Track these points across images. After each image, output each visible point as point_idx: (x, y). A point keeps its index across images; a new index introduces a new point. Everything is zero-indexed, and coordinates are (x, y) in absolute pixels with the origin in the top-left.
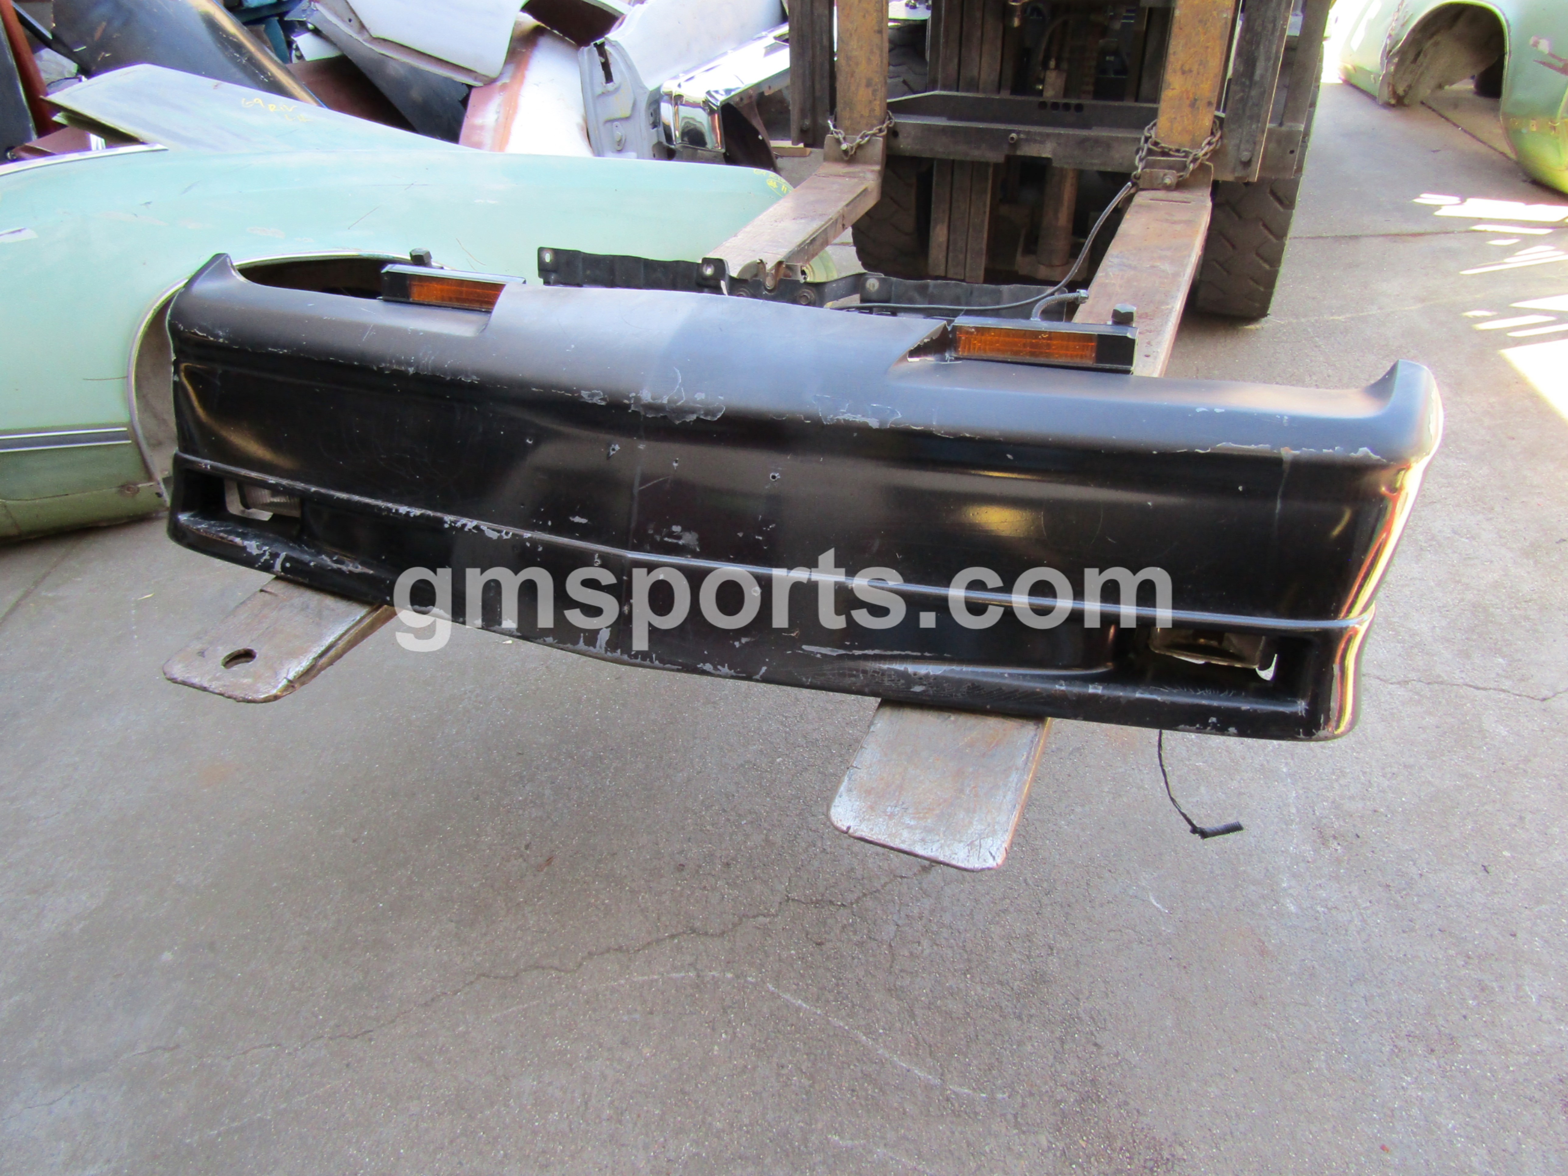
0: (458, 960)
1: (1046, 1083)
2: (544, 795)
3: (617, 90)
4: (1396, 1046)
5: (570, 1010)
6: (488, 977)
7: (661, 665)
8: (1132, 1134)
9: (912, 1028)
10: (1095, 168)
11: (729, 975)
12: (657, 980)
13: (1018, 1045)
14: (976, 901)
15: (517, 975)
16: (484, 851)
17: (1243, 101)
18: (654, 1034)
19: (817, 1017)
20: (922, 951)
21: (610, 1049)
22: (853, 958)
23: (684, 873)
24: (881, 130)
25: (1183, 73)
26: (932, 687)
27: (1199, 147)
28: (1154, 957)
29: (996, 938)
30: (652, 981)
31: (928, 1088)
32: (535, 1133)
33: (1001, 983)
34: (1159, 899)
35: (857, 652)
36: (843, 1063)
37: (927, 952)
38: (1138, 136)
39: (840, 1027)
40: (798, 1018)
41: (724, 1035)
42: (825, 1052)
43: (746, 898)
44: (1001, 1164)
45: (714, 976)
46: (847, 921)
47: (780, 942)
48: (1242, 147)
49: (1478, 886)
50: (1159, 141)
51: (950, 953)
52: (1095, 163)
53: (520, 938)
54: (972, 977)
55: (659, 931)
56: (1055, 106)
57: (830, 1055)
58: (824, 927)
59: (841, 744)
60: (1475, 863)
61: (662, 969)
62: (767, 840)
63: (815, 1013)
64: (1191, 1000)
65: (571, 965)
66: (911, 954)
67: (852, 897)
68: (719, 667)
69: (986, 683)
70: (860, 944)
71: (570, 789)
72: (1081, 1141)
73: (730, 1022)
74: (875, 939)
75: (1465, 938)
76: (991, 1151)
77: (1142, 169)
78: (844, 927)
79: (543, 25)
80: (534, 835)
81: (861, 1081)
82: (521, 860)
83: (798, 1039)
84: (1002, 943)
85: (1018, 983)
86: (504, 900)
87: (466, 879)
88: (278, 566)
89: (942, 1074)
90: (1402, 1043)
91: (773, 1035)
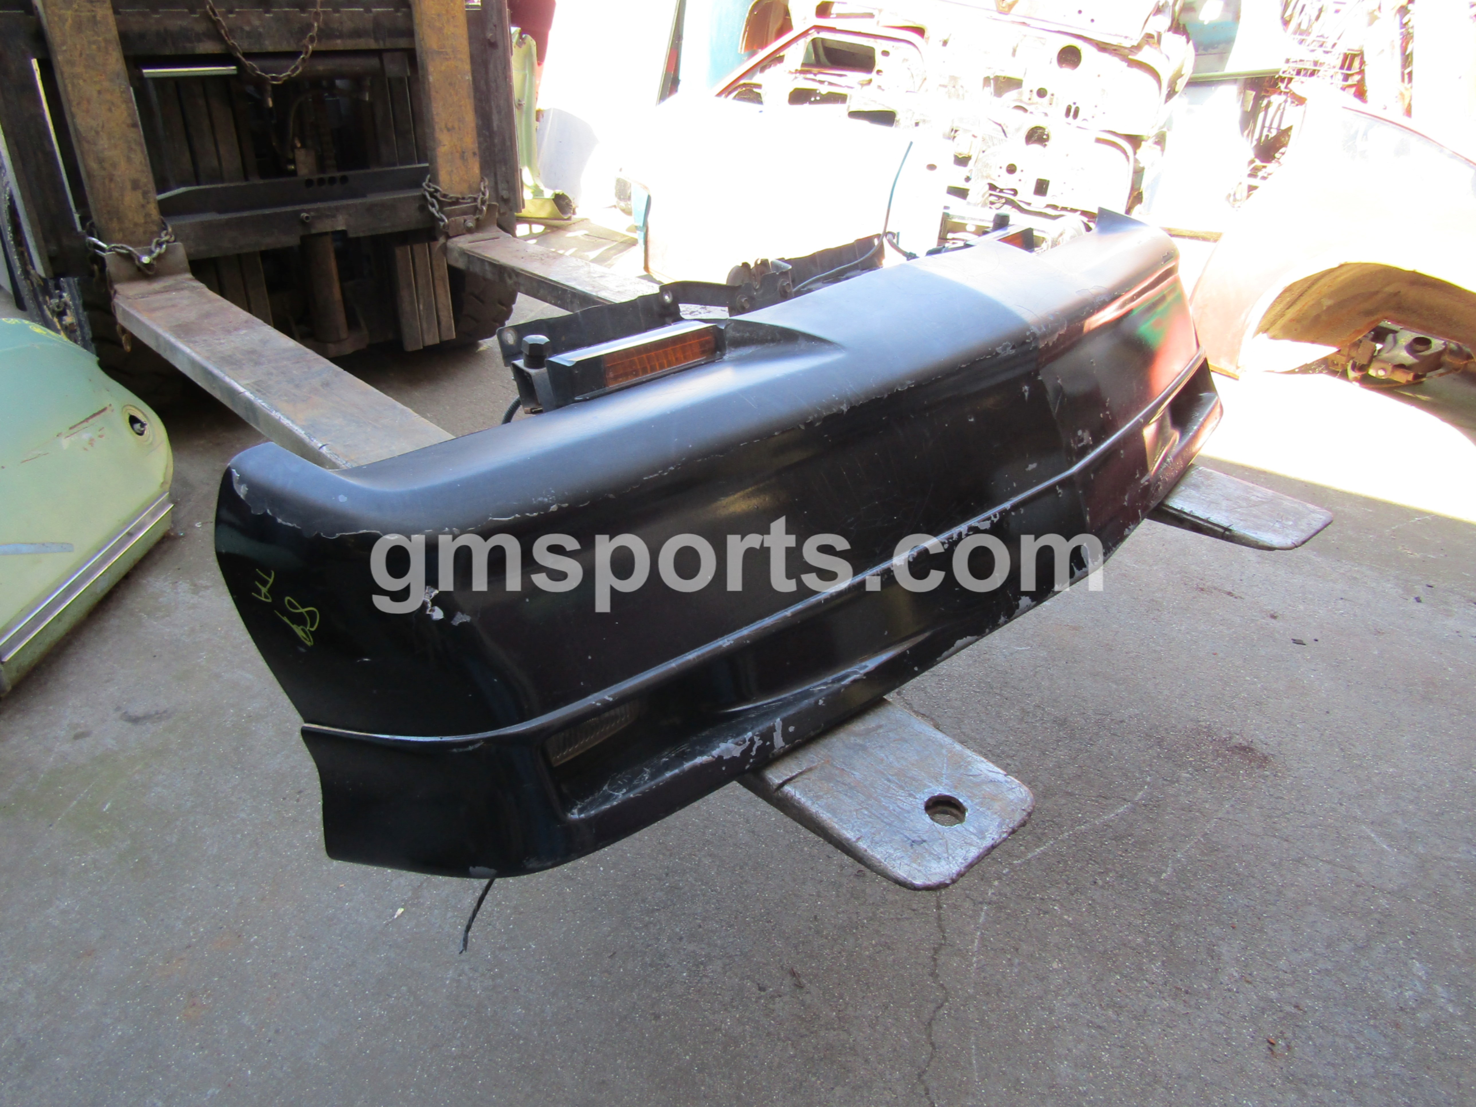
0: (890, 1095)
1: (1144, 756)
2: (694, 952)
4: (1153, 619)
5: (993, 1011)
6: (924, 1072)
8: (1187, 736)
9: (1081, 799)
10: (389, 231)
11: (996, 883)
12: (982, 933)
13: (1112, 755)
14: (982, 721)
15: (932, 1044)
16: (744, 1031)
18: (1040, 954)
19: (1056, 845)
20: (1015, 765)
21: (1046, 992)
24: (169, 236)
25: (449, 130)
28: (1062, 669)
29: (1019, 726)
30: (982, 938)
31: (1133, 811)
32: (1120, 1076)
33: (1058, 741)
34: (1017, 646)
36: (1101, 847)
38: (419, 193)
39: (1069, 836)
40: (1052, 856)
41: (1055, 908)
42: (1089, 853)
44: (1200, 800)
45: (993, 894)
48: (500, 187)
50: (443, 193)
52: (387, 225)
53: (887, 1029)
54: (1048, 751)
56: (321, 181)
57: (1092, 851)
61: (972, 926)
63: (1052, 845)
64: (1100, 670)
65: (940, 994)
71: (700, 926)
72: (1189, 760)
73: (1041, 899)
76: (1189, 801)
77: (446, 218)
80: (748, 977)
81: (1119, 843)
82: (778, 999)
83: (1072, 864)
84: (1025, 725)
85: (1061, 733)
86: (827, 1029)
87: (777, 1059)
88: (779, 742)
89: (1125, 800)
90: (1152, 616)
91: (1064, 877)
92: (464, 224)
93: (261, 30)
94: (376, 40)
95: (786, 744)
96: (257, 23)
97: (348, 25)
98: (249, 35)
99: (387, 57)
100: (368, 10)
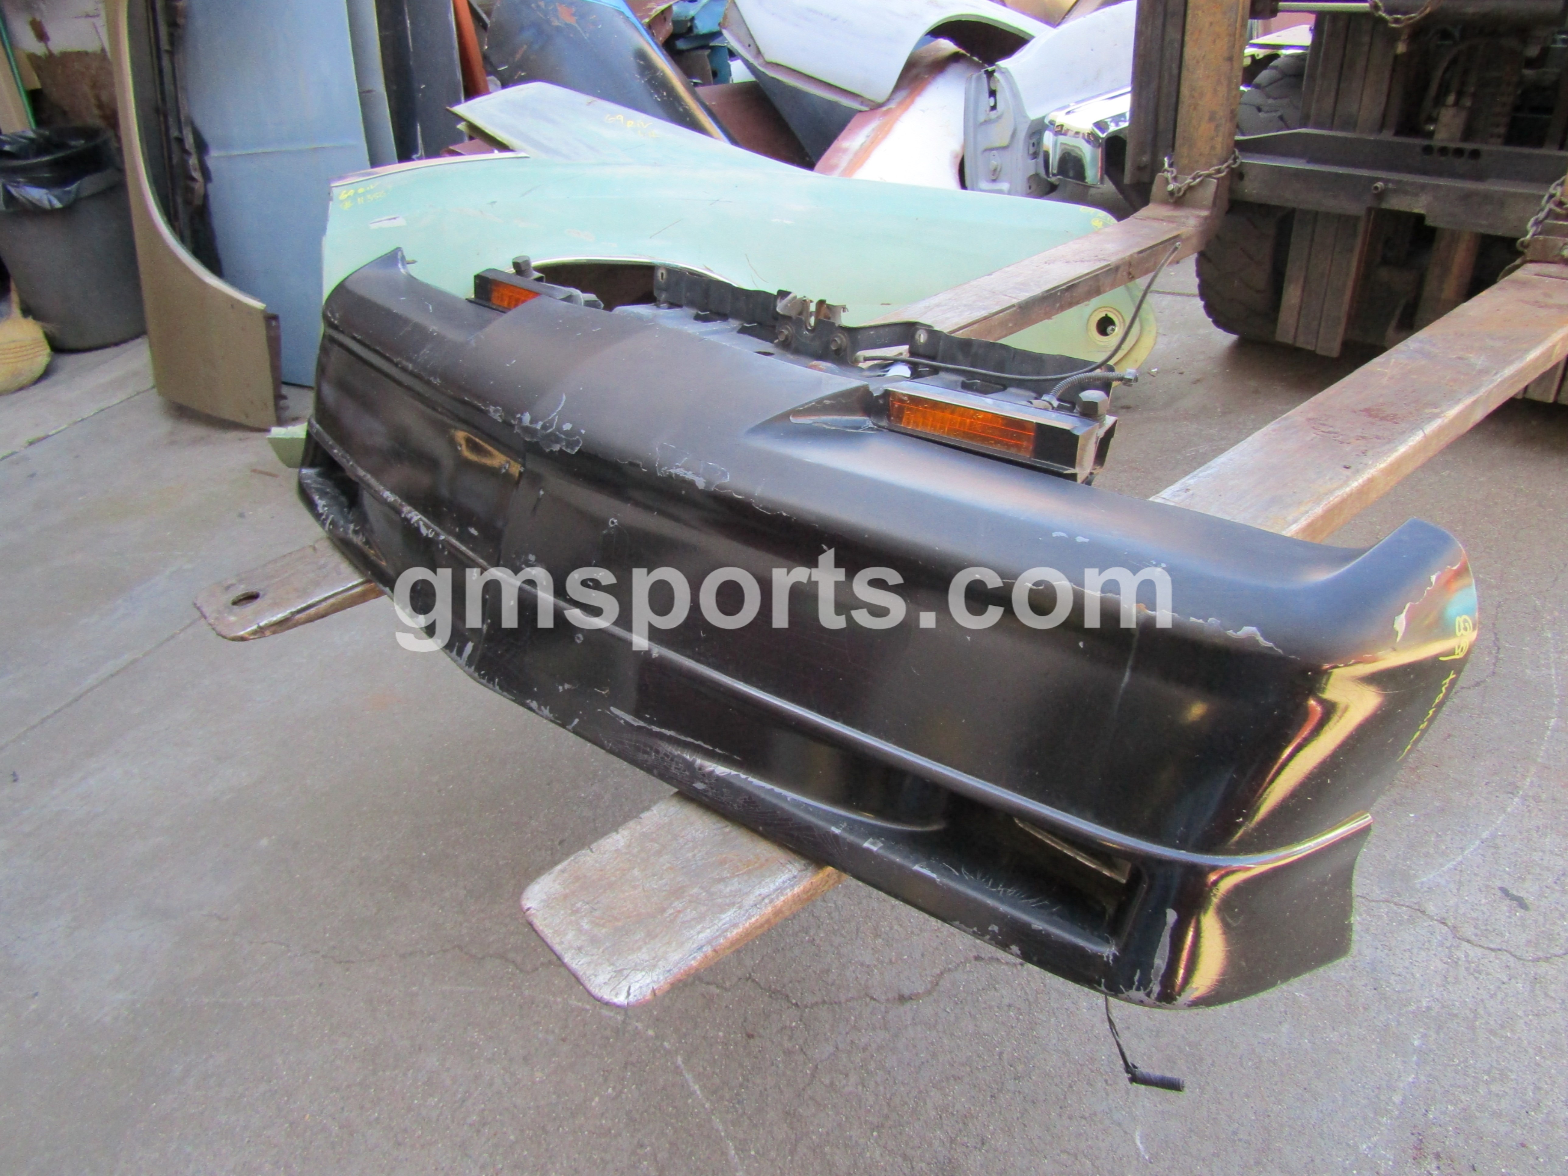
0: (449, 926)
5: (503, 1008)
6: (462, 950)
7: (500, 691)
9: (785, 1164)
11: (651, 1032)
12: (587, 1011)
14: (934, 1055)
16: (526, 834)
18: (554, 1062)
19: (702, 1110)
20: (844, 1087)
21: (511, 1060)
22: (772, 1065)
24: (1219, 171)
26: (712, 788)
29: (930, 1105)
30: (583, 1010)
32: (409, 1109)
33: (905, 1157)
35: (655, 729)
36: (698, 1168)
37: (848, 1089)
38: (1541, 193)
39: (717, 1130)
40: (685, 1102)
41: (610, 1090)
42: (689, 1149)
45: (637, 1027)
46: (791, 1022)
47: (715, 1019)
50: (1564, 199)
51: (871, 1099)
54: (879, 1136)
56: (1443, 151)
57: (691, 1154)
58: (765, 1020)
63: (703, 1106)
65: (528, 966)
66: (832, 1083)
67: (809, 999)
68: (543, 708)
69: (763, 800)
70: (788, 1053)
73: (623, 1079)
74: (804, 1053)
77: (1534, 235)
78: (784, 1028)
79: (962, 51)
80: (573, 833)
82: (549, 852)
83: (672, 1124)
84: (933, 1113)
85: (923, 1165)
88: (328, 524)
91: (652, 1110)
92: (1561, 249)
95: (328, 531)
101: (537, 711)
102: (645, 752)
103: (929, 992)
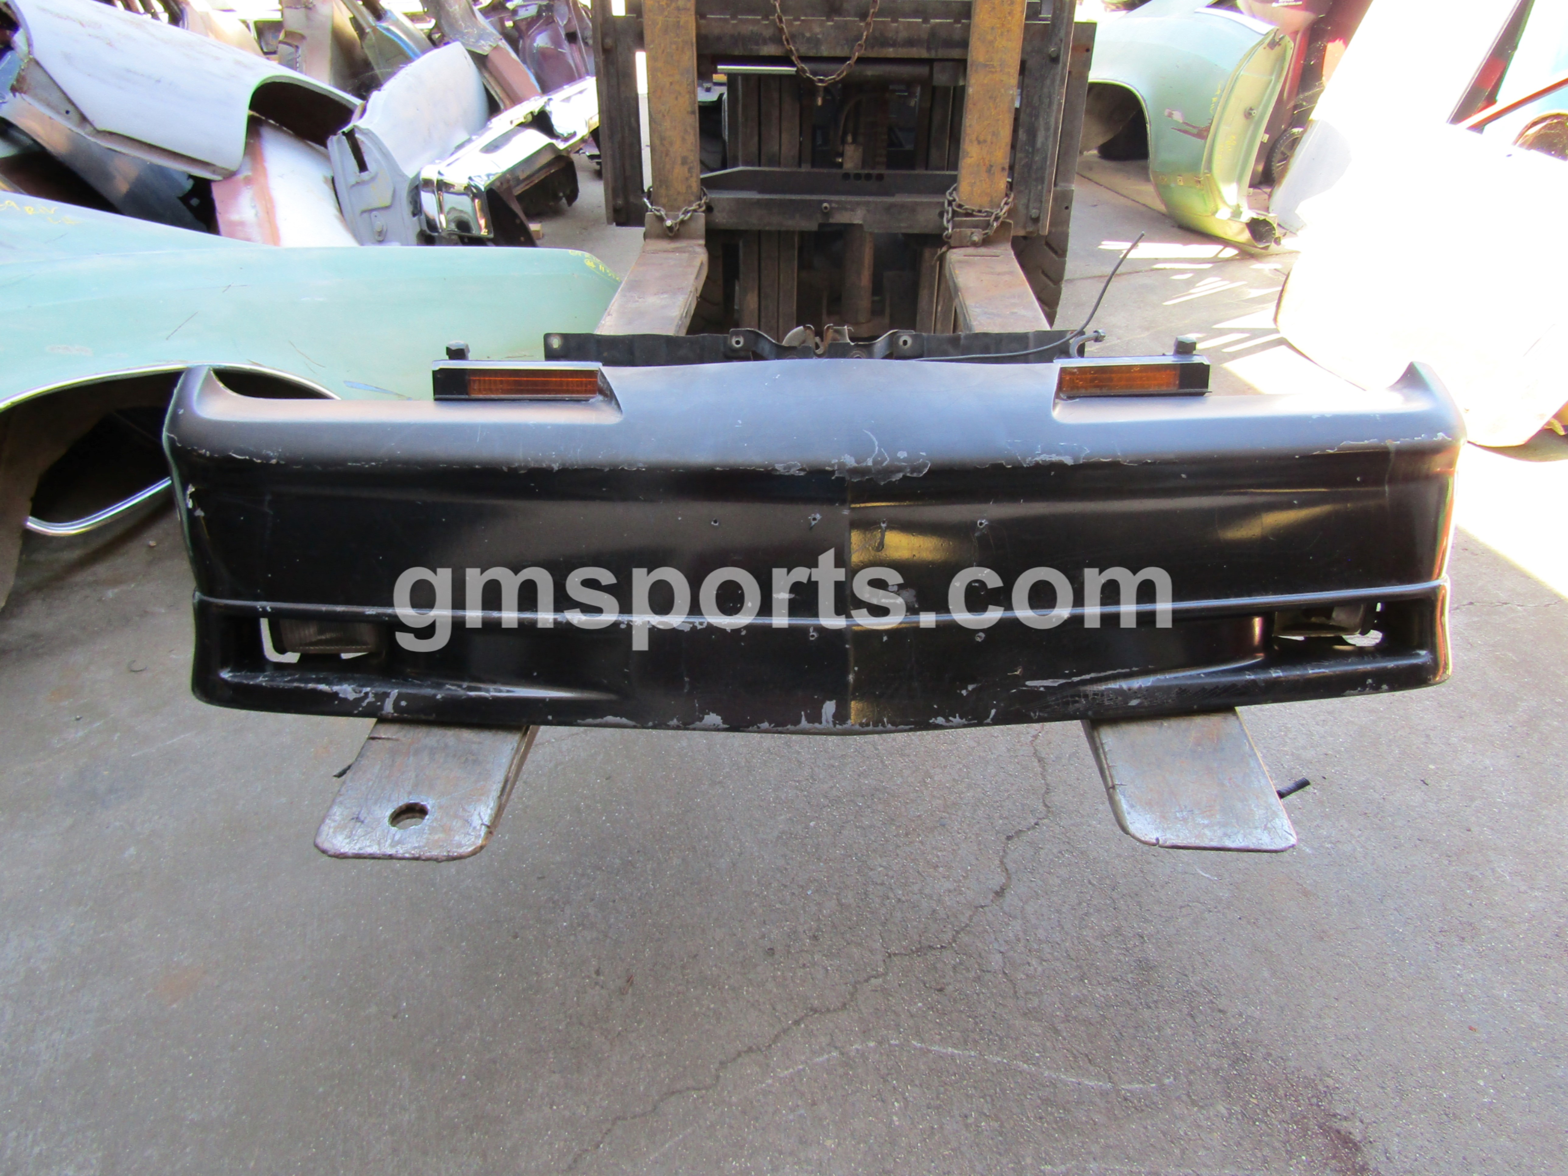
0: (582, 1110)
1: (1198, 1058)
2: (589, 914)
3: (373, 179)
4: (1437, 943)
5: (730, 1127)
6: (625, 1119)
7: (894, 728)
8: (1287, 1079)
9: (1062, 1043)
10: (904, 231)
11: (872, 1044)
12: (804, 1070)
13: (1159, 1031)
14: (1058, 911)
15: (655, 1108)
16: (553, 988)
17: (1029, 166)
18: (828, 1124)
19: (973, 1059)
20: (1035, 969)
21: (791, 1154)
22: (978, 994)
23: (777, 956)
24: (700, 206)
25: (979, 142)
26: (1146, 699)
27: (999, 206)
28: (1225, 920)
29: (1092, 940)
30: (799, 1071)
31: (1104, 1094)
33: (1116, 980)
34: (1203, 869)
35: (1076, 679)
36: (1018, 1095)
37: (1040, 969)
38: (941, 200)
39: (999, 1062)
40: (956, 1065)
41: (896, 1104)
42: (998, 1090)
43: (849, 965)
44: (1200, 1142)
45: (857, 1050)
46: (955, 960)
47: (903, 999)
48: (1031, 205)
49: (1426, 798)
50: (962, 203)
51: (1058, 964)
52: (903, 226)
53: (639, 1069)
54: (1089, 981)
55: (780, 1021)
56: (858, 176)
57: (1003, 1091)
58: (936, 972)
59: (863, 796)
60: (1415, 780)
61: (803, 1058)
62: (841, 905)
63: (970, 1056)
64: (1273, 950)
65: (709, 1081)
66: (1027, 975)
67: (947, 937)
68: (951, 718)
69: (1191, 686)
70: (978, 979)
71: (614, 901)
72: (1251, 1100)
73: (894, 1088)
74: (988, 971)
75: (1439, 841)
76: (1186, 1134)
77: (953, 229)
78: (954, 968)
80: (599, 958)
81: (1043, 1107)
82: (597, 987)
83: (967, 1086)
84: (1099, 943)
85: (1130, 975)
86: (602, 1034)
87: (547, 1023)
88: (388, 707)
89: (1110, 1078)
90: (1440, 939)
91: (942, 1089)
92: (970, 237)
93: (820, 36)
94: (929, 49)
95: (395, 712)
96: (817, 29)
97: (903, 35)
98: (809, 40)
99: (937, 67)
100: (926, 21)
101: (947, 724)
102: (1077, 702)
103: (1009, 878)
